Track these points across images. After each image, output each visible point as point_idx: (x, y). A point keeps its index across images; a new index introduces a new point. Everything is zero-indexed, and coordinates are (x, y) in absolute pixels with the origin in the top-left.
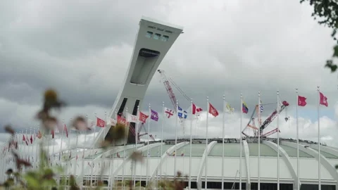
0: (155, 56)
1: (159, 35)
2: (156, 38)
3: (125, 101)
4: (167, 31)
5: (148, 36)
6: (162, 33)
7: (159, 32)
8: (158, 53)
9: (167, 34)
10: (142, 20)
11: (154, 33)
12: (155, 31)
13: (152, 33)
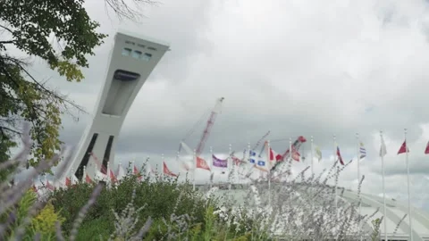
0: (134, 79)
1: (140, 53)
2: (135, 56)
3: (95, 137)
5: (125, 53)
6: (144, 51)
7: (140, 49)
8: (138, 75)
9: (149, 52)
10: (118, 34)
11: (133, 50)
12: (135, 48)
13: (130, 50)
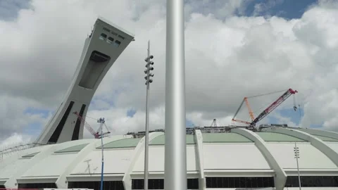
0: (106, 60)
1: (112, 39)
2: (108, 41)
3: (72, 104)
4: (120, 36)
5: (101, 38)
6: (116, 38)
7: (112, 36)
8: (109, 58)
9: (119, 40)
12: (109, 35)
13: (106, 36)
